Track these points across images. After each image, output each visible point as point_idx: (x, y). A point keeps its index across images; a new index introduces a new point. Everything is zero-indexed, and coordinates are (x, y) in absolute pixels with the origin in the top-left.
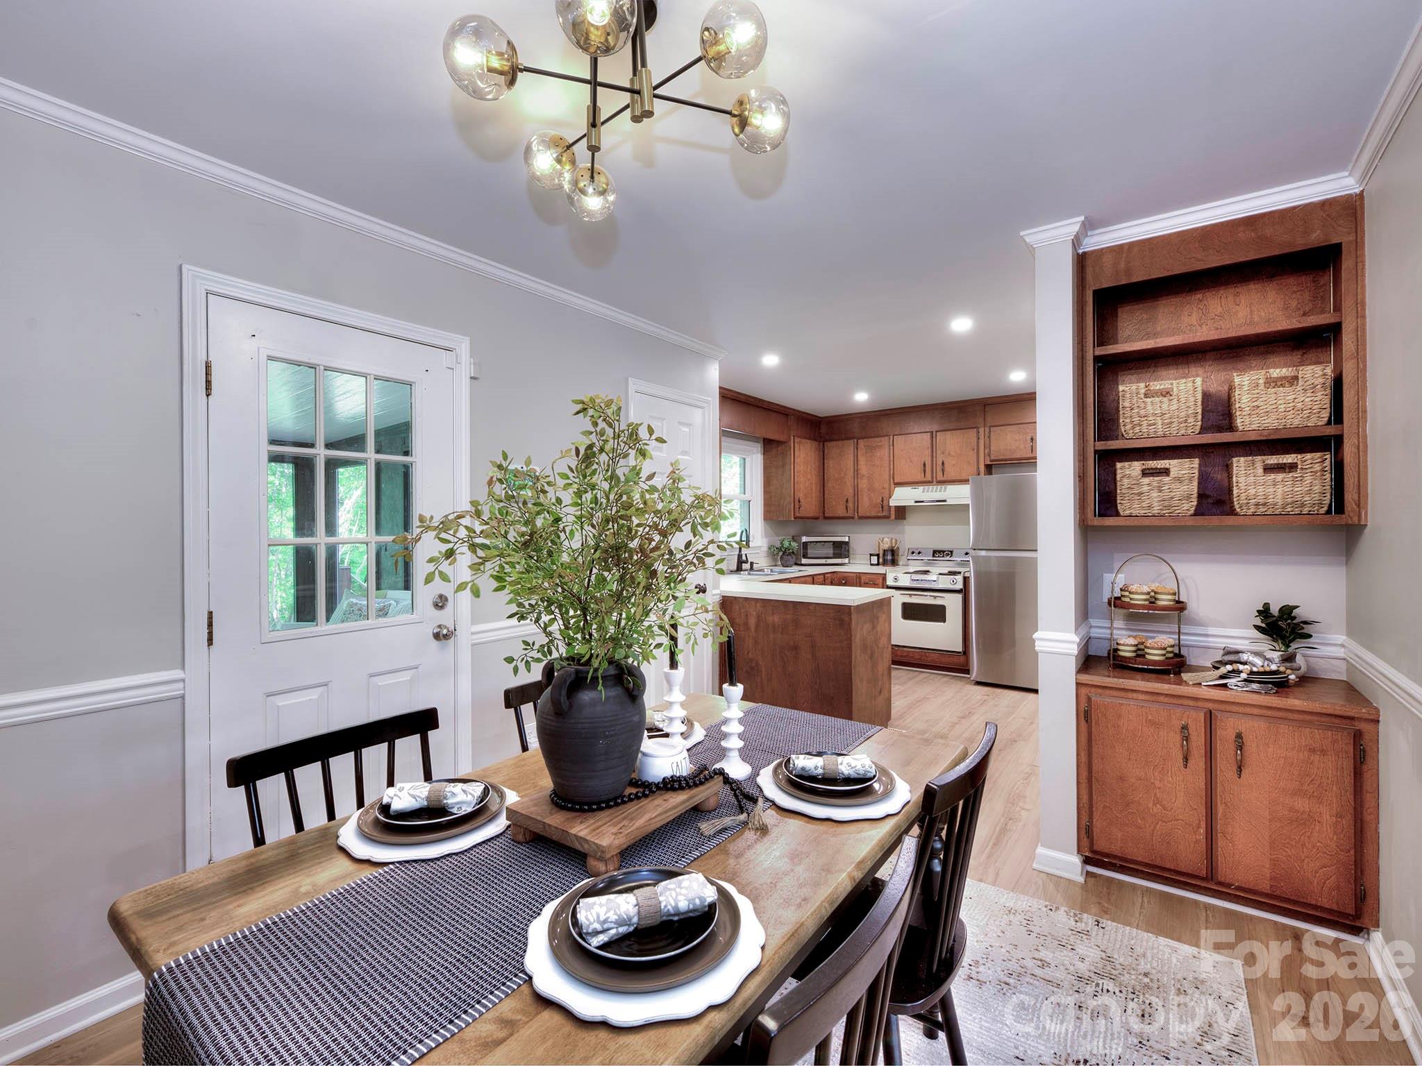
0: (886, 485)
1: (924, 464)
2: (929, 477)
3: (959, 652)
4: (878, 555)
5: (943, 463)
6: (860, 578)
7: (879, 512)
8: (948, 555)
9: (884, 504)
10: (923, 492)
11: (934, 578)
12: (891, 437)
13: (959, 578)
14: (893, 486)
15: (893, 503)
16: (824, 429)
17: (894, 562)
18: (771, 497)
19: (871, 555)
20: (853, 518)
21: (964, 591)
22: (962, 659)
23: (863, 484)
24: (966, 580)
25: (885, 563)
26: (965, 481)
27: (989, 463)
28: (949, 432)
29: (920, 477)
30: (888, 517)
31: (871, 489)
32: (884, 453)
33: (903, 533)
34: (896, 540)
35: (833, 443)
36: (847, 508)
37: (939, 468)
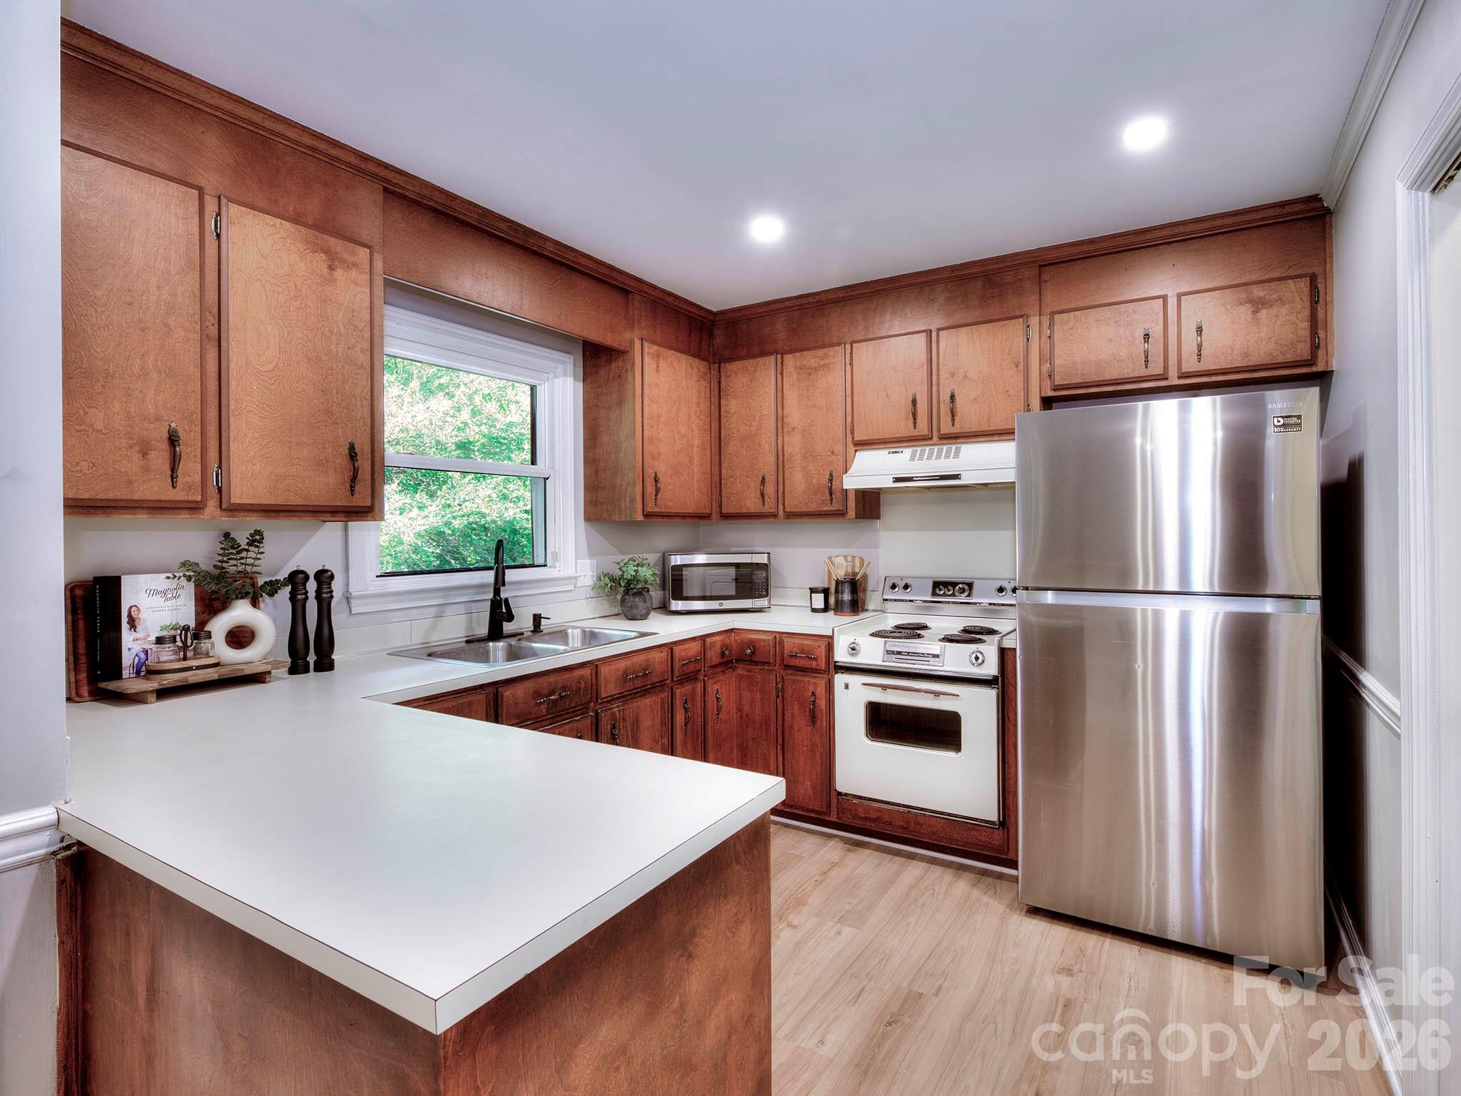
0: (839, 448)
1: (914, 402)
2: (923, 427)
3: (992, 823)
4: (826, 592)
5: (952, 397)
6: (781, 643)
7: (823, 503)
8: (962, 591)
9: (832, 488)
10: (912, 458)
11: (936, 648)
12: (848, 347)
13: (990, 651)
14: (851, 448)
15: (852, 482)
16: (720, 338)
17: (856, 606)
18: (597, 473)
19: (813, 591)
20: (775, 516)
21: (1002, 682)
22: (998, 836)
23: (794, 445)
24: (1005, 655)
25: (839, 608)
26: (1004, 434)
27: (1050, 393)
28: (964, 329)
29: (905, 428)
30: (841, 514)
31: (809, 455)
32: (834, 380)
33: (876, 546)
34: (862, 561)
35: (737, 365)
36: (762, 495)
37: (945, 408)
